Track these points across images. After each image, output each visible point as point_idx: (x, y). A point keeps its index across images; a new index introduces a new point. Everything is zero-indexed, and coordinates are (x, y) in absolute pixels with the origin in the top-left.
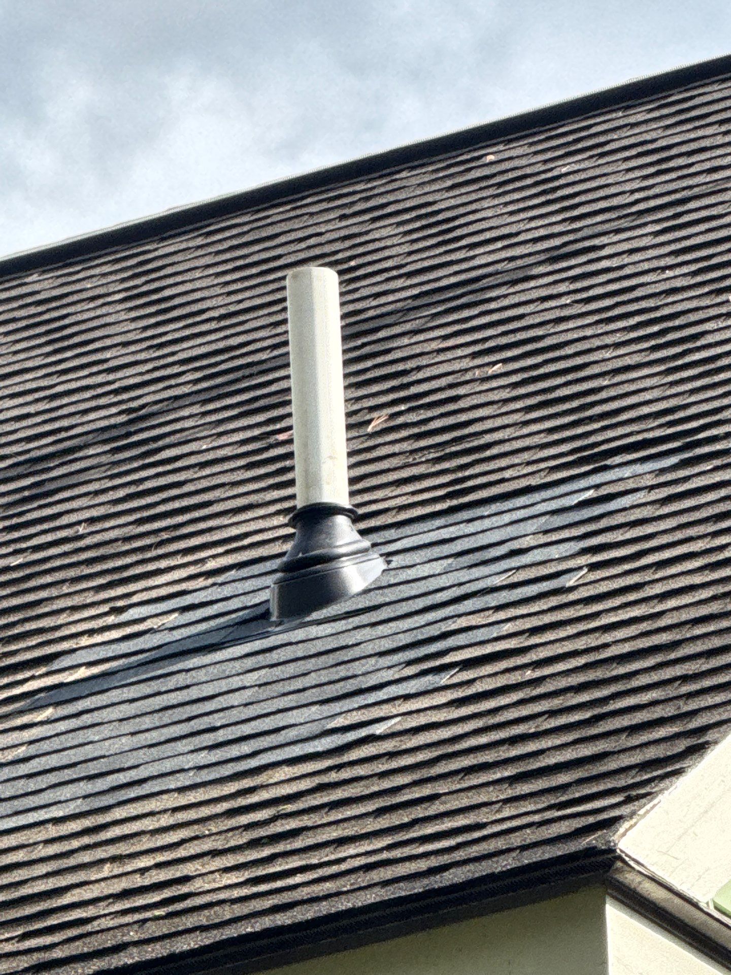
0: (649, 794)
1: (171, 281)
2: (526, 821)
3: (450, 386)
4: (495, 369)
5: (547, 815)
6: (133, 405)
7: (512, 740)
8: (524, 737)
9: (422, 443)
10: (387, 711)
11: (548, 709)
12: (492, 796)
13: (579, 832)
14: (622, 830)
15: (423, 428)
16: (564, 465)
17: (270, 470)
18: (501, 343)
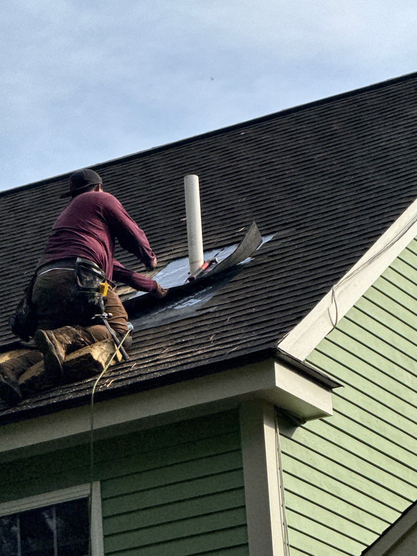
0: (286, 331)
1: (153, 170)
2: (252, 339)
3: (231, 204)
4: (244, 199)
5: (258, 338)
6: (143, 209)
7: (248, 314)
8: (252, 313)
9: (224, 222)
10: (214, 304)
11: (258, 305)
12: (242, 331)
13: (267, 343)
14: (279, 342)
15: (224, 217)
16: (263, 230)
17: (181, 230)
18: (246, 191)
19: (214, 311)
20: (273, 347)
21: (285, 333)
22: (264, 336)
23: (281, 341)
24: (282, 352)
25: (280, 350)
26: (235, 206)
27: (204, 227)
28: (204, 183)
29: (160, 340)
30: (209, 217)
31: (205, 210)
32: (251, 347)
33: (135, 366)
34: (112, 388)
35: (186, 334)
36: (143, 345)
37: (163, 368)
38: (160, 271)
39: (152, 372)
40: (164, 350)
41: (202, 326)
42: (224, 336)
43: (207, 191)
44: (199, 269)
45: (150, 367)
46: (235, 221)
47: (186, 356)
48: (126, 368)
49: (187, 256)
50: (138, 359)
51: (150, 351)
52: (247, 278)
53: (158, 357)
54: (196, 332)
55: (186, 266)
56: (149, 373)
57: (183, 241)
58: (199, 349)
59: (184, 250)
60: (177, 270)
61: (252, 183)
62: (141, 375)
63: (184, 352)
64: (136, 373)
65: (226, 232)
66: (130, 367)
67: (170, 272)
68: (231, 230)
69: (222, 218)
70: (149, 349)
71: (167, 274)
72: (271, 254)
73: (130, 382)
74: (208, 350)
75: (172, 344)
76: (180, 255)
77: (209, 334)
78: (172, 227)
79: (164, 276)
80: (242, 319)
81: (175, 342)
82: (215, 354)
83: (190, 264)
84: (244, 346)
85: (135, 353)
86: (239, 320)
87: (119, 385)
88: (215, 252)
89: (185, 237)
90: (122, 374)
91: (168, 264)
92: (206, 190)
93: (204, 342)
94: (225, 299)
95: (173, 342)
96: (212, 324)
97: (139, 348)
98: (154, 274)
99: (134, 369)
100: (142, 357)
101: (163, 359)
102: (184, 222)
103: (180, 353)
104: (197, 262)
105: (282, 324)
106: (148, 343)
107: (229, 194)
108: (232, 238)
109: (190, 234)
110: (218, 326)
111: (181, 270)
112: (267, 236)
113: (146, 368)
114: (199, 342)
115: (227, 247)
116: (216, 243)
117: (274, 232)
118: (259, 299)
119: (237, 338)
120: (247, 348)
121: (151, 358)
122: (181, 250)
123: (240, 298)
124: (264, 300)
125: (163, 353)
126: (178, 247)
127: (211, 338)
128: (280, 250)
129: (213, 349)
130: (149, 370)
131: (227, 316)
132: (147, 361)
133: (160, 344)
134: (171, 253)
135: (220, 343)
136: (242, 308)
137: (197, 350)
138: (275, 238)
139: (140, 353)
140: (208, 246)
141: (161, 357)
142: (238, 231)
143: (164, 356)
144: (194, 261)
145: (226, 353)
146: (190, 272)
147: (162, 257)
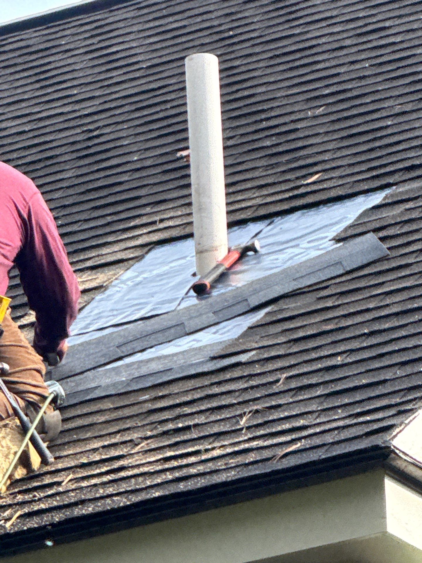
0: (412, 410)
1: (115, 41)
2: (334, 425)
3: (292, 121)
4: (320, 111)
5: (348, 422)
6: (91, 127)
7: (327, 369)
8: (334, 367)
9: (274, 161)
10: (249, 345)
11: (349, 348)
12: (313, 407)
13: (368, 434)
14: (394, 433)
15: (275, 150)
16: (363, 180)
17: (177, 176)
18: (324, 93)
19: (250, 360)
20: (381, 443)
21: (410, 414)
22: (361, 419)
23: (401, 431)
24: (401, 455)
25: (397, 451)
26: (299, 126)
27: (230, 171)
28: (230, 73)
29: (129, 424)
30: (241, 150)
31: (231, 134)
32: (333, 444)
33: (70, 480)
34: (16, 529)
35: (187, 410)
36: (89, 435)
37: (133, 488)
38: (128, 269)
39: (109, 496)
40: (137, 445)
41: (223, 394)
42: (271, 418)
44: (217, 267)
45: (104, 484)
46: (301, 158)
47: (185, 461)
48: (50, 486)
49: (191, 235)
50: (76, 467)
51: (104, 447)
52: (326, 287)
53: (121, 463)
54: (209, 406)
55: (188, 258)
56: (102, 498)
57: (182, 201)
58: (215, 445)
59: (185, 221)
60: (167, 268)
61: (338, 74)
62: (82, 502)
63: (180, 452)
64: (73, 497)
65: (280, 183)
66: (59, 484)
67: (151, 271)
68: (289, 180)
69: (270, 152)
70: (102, 444)
71: (145, 276)
73: (58, 517)
74: (236, 449)
75: (155, 432)
76: (175, 233)
77: (238, 413)
78: (159, 170)
79: (139, 279)
80: (314, 380)
81: (161, 429)
82: (252, 457)
83: (197, 253)
84: (317, 441)
85: (71, 452)
86: (306, 381)
87: (34, 523)
88: (253, 228)
89: (185, 192)
90: (40, 500)
91: (147, 253)
92: (235, 88)
93: (226, 429)
94: (276, 335)
95: (156, 428)
96: (246, 389)
97: (79, 440)
98: (115, 275)
99: (68, 489)
100: (85, 461)
101: (133, 467)
102: (185, 160)
103: (172, 453)
104: (213, 249)
105: (402, 393)
106: (100, 430)
107: (286, 98)
108: (291, 198)
109: (196, 186)
110: (259, 396)
111: (175, 266)
112: (370, 194)
113: (95, 485)
114: (216, 429)
115: (280, 218)
116: (255, 208)
117: (388, 186)
118: (352, 335)
119: (302, 421)
120: (324, 445)
121: (107, 464)
122: (178, 222)
123: (309, 333)
124: (364, 338)
125: (133, 452)
126: (172, 214)
127: (243, 422)
128: (400, 225)
129: (247, 446)
130: (101, 491)
131: (278, 373)
132: (98, 471)
133: (128, 432)
134: (154, 228)
135: (262, 432)
136: (314, 355)
137: (210, 447)
138: (388, 199)
139: (82, 452)
140: (238, 214)
141: (130, 461)
142: (305, 182)
143: (136, 460)
144: (205, 248)
145: (274, 456)
146: (197, 273)
147: (133, 237)
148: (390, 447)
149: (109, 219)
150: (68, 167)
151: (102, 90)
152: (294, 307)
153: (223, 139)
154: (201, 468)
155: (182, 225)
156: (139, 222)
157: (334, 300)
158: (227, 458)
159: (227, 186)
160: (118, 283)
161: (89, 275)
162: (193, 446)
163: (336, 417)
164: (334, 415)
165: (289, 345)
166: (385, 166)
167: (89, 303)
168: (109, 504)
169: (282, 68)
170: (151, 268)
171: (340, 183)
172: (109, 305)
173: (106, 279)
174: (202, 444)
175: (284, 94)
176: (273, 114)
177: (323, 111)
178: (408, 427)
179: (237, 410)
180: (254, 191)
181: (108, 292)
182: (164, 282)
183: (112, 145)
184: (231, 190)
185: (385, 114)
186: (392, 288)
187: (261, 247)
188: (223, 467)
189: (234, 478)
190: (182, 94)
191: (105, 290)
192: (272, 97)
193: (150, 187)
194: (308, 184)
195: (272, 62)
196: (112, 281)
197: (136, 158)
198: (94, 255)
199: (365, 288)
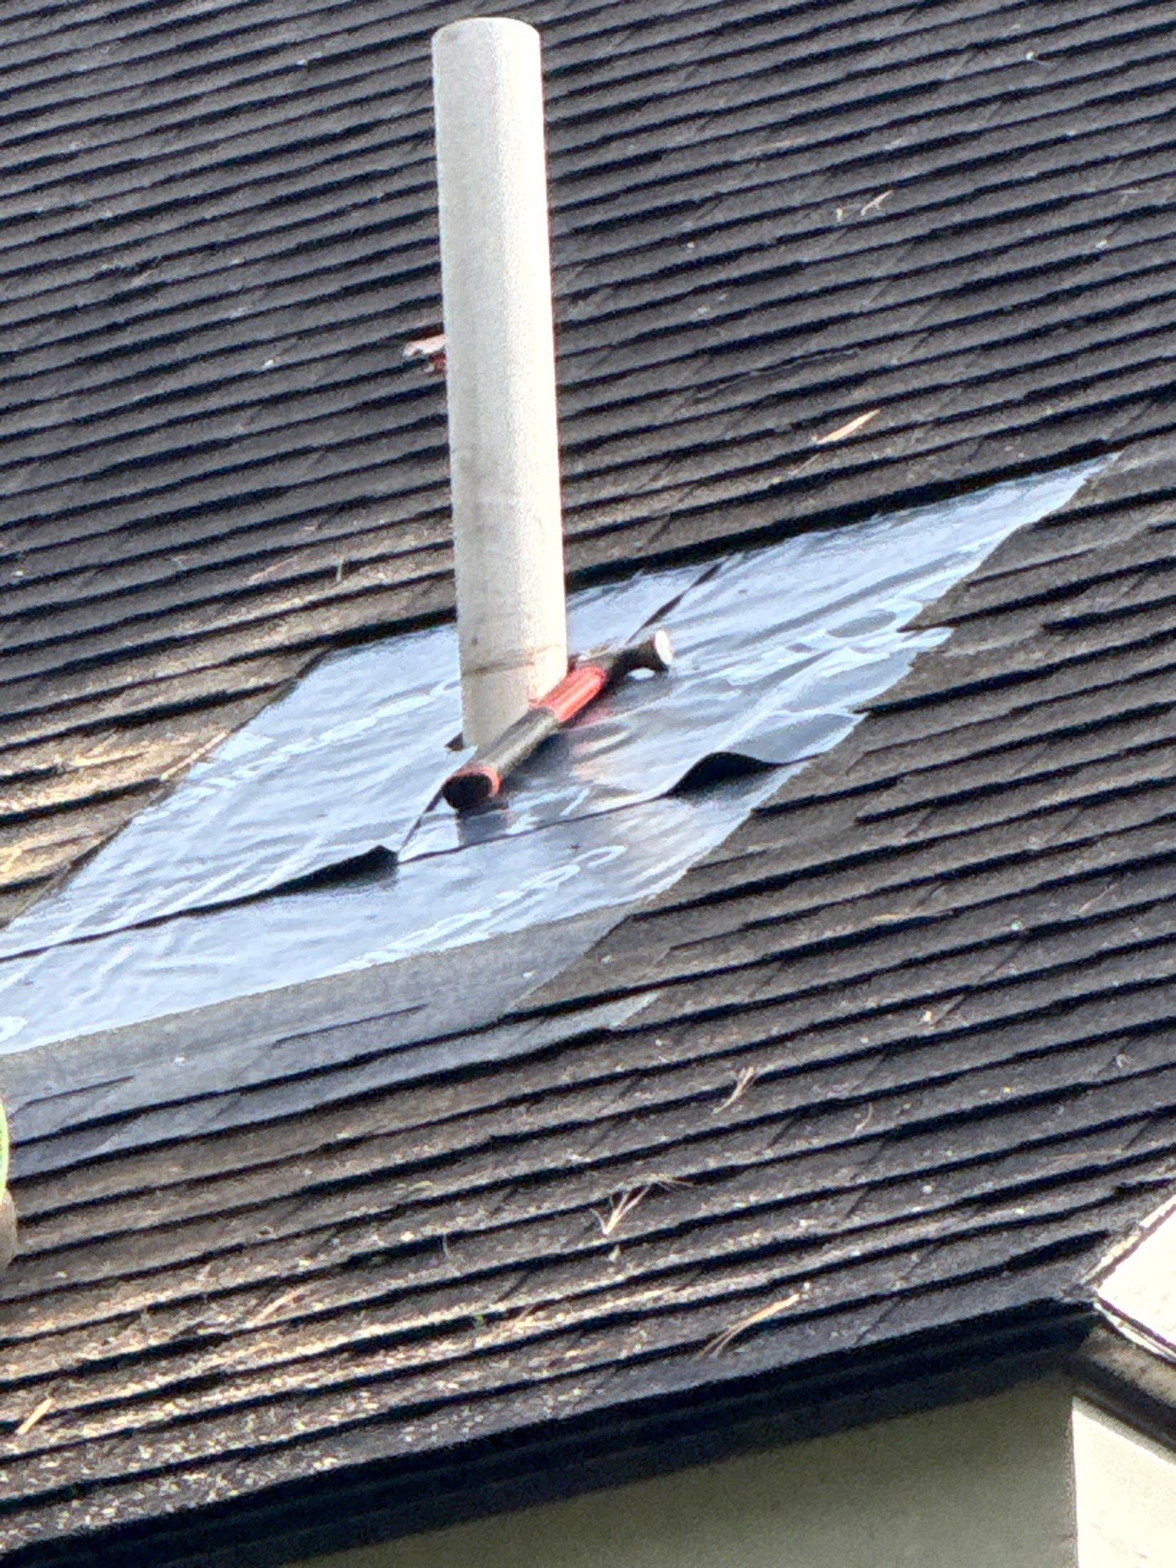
2: (912, 1233)
3: (782, 241)
4: (875, 205)
5: (955, 1224)
7: (888, 1051)
8: (912, 1045)
9: (721, 369)
10: (635, 976)
11: (961, 983)
12: (843, 1177)
13: (1018, 1265)
14: (1105, 1261)
15: (724, 335)
16: (1013, 432)
17: (405, 421)
18: (888, 147)
19: (637, 1023)
20: (1061, 1294)
21: (1155, 1198)
23: (1126, 1254)
24: (1127, 1331)
25: (1115, 1321)
26: (806, 255)
27: (577, 404)
28: (583, 81)
29: (239, 1233)
30: (615, 334)
31: (587, 283)
32: (905, 1295)
33: (46, 1418)
35: (430, 1187)
36: (107, 1269)
37: (250, 1442)
38: (243, 725)
39: (171, 1469)
40: (264, 1302)
42: (703, 1212)
43: (606, 140)
44: (527, 720)
45: (153, 1430)
46: (807, 361)
47: (419, 1356)
49: (447, 616)
50: (63, 1374)
51: (155, 1309)
52: (888, 784)
54: (503, 1173)
55: (438, 691)
56: (148, 1476)
57: (416, 506)
58: (520, 1300)
60: (368, 721)
61: (933, 86)
62: (84, 1490)
63: (405, 1325)
64: (50, 1475)
66: (8, 1429)
67: (316, 732)
68: (769, 433)
70: (149, 1299)
71: (297, 748)
72: (1067, 611)
74: (589, 1313)
75: (323, 1260)
76: (394, 608)
77: (596, 1196)
78: (346, 400)
79: (278, 758)
80: (842, 1088)
81: (342, 1251)
82: (637, 1341)
83: (464, 675)
85: (48, 1326)
86: (819, 1092)
88: (654, 590)
89: (430, 474)
91: (303, 673)
92: (595, 132)
93: (556, 1249)
94: (721, 941)
95: (326, 1246)
96: (621, 1118)
97: (74, 1288)
98: (196, 745)
99: (38, 1445)
100: (95, 1356)
101: (250, 1374)
102: (431, 368)
103: (378, 1330)
104: (517, 660)
105: (1132, 1130)
106: (143, 1254)
107: (763, 165)
108: (777, 491)
109: (467, 454)
110: (664, 1139)
111: (397, 717)
112: (1035, 477)
113: (126, 1434)
114: (523, 1250)
115: (738, 557)
116: (659, 524)
117: (1094, 450)
118: (971, 940)
119: (803, 1223)
120: (875, 1299)
121: (164, 1363)
122: (405, 571)
123: (828, 934)
124: (1008, 949)
125: (249, 1325)
126: (384, 547)
127: (611, 1226)
128: (1133, 580)
129: (623, 1303)
130: (145, 1453)
131: (728, 1064)
132: (133, 1389)
133: (233, 1260)
134: (330, 592)
135: (674, 1259)
136: (845, 1006)
137: (501, 1307)
138: (1095, 492)
139: (83, 1327)
140: (602, 543)
141: (241, 1354)
142: (825, 440)
143: (263, 1352)
144: (492, 658)
145: (713, 1336)
146: (465, 740)
147: (259, 622)
148: (1090, 1307)
149: (181, 563)
150: (48, 393)
151: (161, 138)
152: (784, 849)
153: (556, 300)
154: (473, 1377)
155: (420, 580)
156: (277, 571)
157: (914, 826)
158: (560, 1344)
159: (568, 452)
160: (206, 775)
161: (115, 746)
162: (449, 1305)
163: (917, 1209)
164: (911, 1200)
165: (765, 972)
166: (1086, 384)
167: (110, 839)
168: (168, 1497)
169: (752, 65)
170: (318, 721)
171: (938, 441)
172: (179, 842)
173: (168, 759)
174: (478, 1299)
175: (758, 151)
176: (720, 216)
177: (883, 204)
178: (1151, 1239)
179: (593, 1184)
180: (654, 469)
181: (174, 803)
182: (360, 767)
183: (194, 320)
184: (580, 467)
185: (1084, 218)
186: (1104, 786)
187: (678, 654)
188: (545, 1374)
189: (580, 1409)
190: (422, 153)
191: (165, 797)
192: (717, 159)
193: (315, 456)
194: (833, 447)
195: (719, 47)
196: (188, 767)
197: (269, 364)
198: (129, 680)
199: (1015, 785)
